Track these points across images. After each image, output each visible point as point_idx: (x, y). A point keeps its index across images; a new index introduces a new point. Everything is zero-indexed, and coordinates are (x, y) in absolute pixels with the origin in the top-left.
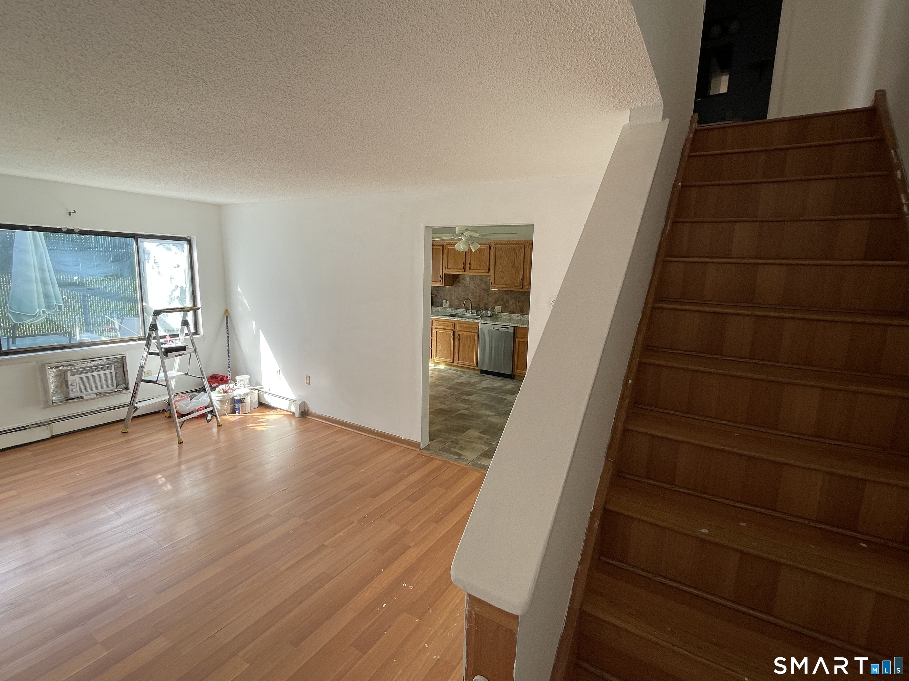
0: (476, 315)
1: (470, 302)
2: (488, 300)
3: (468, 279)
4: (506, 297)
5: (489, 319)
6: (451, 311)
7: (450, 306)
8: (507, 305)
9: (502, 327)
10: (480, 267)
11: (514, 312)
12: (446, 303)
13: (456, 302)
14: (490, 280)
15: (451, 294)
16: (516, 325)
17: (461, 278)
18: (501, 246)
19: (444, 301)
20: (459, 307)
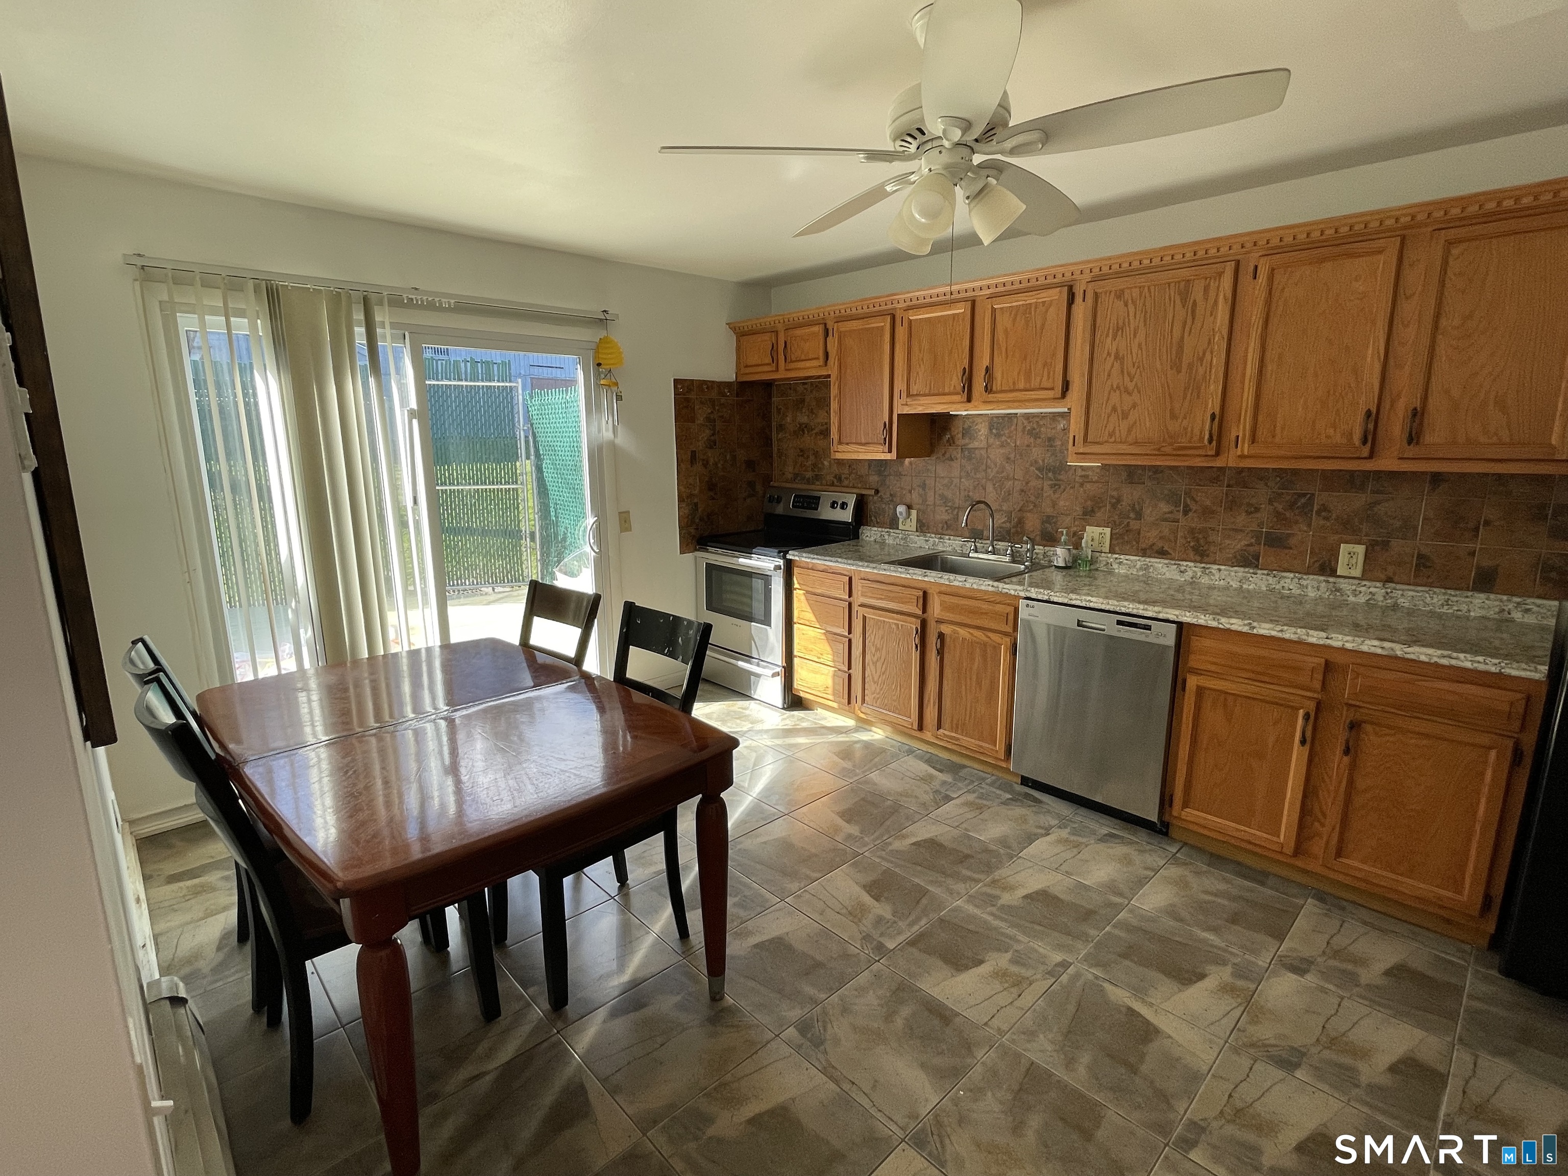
0: (1007, 559)
1: (988, 512)
2: (1054, 505)
3: (982, 430)
4: (1130, 494)
5: (1058, 578)
6: (923, 545)
7: (923, 527)
8: (1134, 525)
9: (1119, 623)
10: (1028, 378)
11: (1162, 553)
12: (909, 515)
13: (942, 515)
14: (1065, 430)
15: (924, 486)
16: (1187, 617)
17: (957, 430)
18: (1120, 284)
19: (901, 509)
20: (948, 528)
